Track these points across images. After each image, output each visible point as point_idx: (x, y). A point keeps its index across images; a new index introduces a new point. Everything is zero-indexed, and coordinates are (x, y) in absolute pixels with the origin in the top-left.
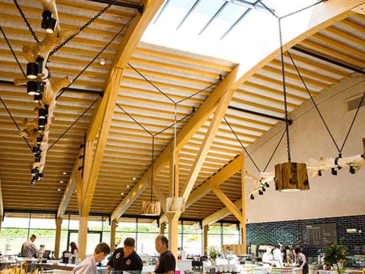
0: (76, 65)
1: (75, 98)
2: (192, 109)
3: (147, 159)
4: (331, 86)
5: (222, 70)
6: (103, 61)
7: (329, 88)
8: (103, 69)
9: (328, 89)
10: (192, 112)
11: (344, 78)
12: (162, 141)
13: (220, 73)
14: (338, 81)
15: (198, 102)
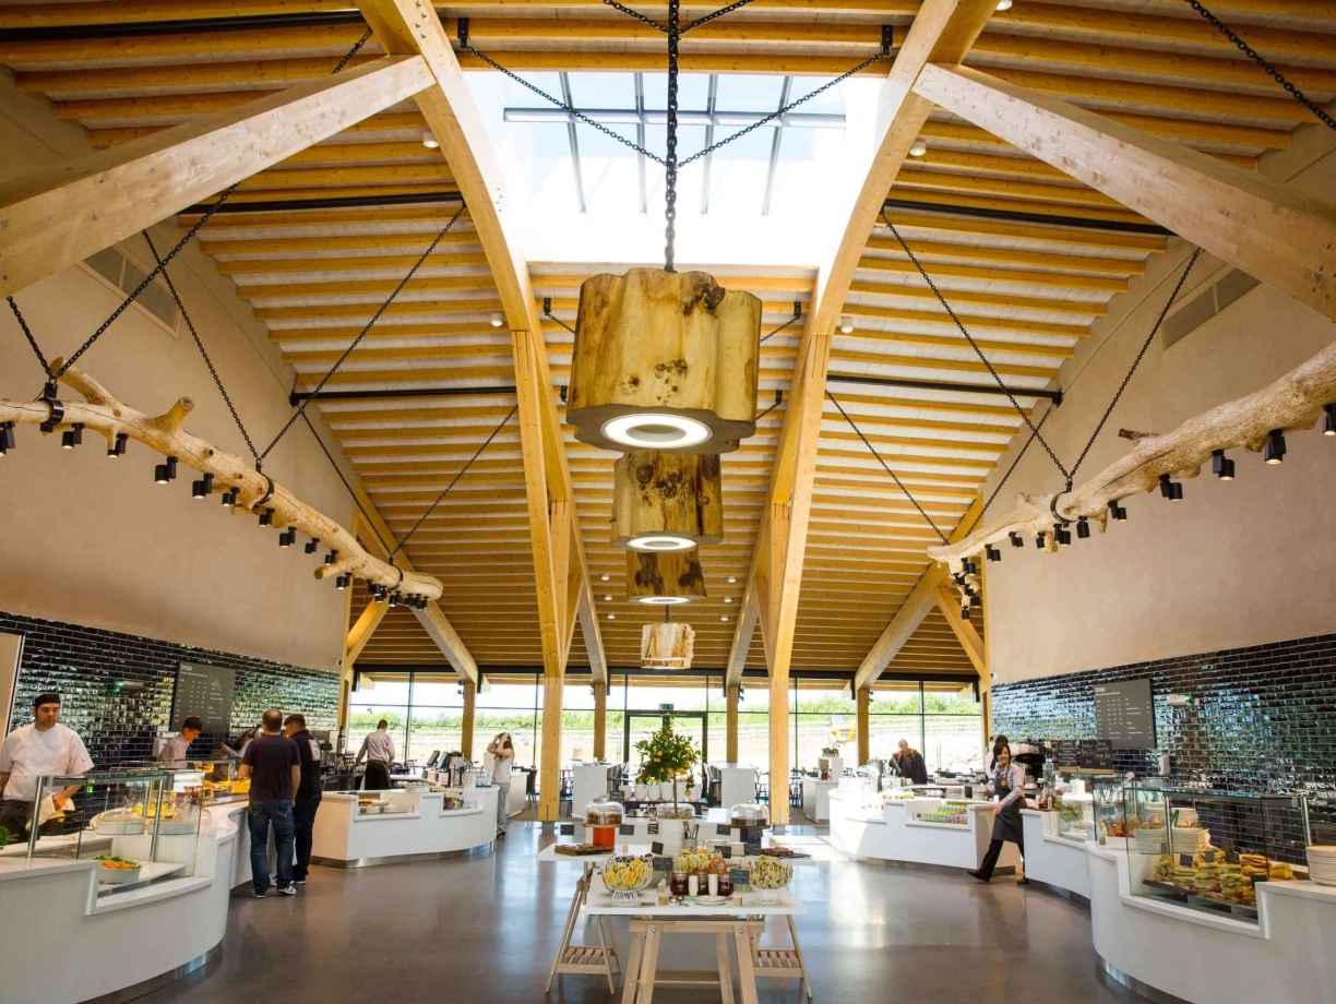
0: (452, 336)
1: (490, 408)
2: (774, 397)
3: (739, 530)
4: (1130, 283)
5: (795, 291)
6: (496, 319)
7: (1126, 287)
8: (499, 335)
9: (1125, 291)
10: (774, 403)
11: (1151, 254)
12: (746, 482)
13: (793, 298)
14: (1140, 264)
15: (781, 377)
